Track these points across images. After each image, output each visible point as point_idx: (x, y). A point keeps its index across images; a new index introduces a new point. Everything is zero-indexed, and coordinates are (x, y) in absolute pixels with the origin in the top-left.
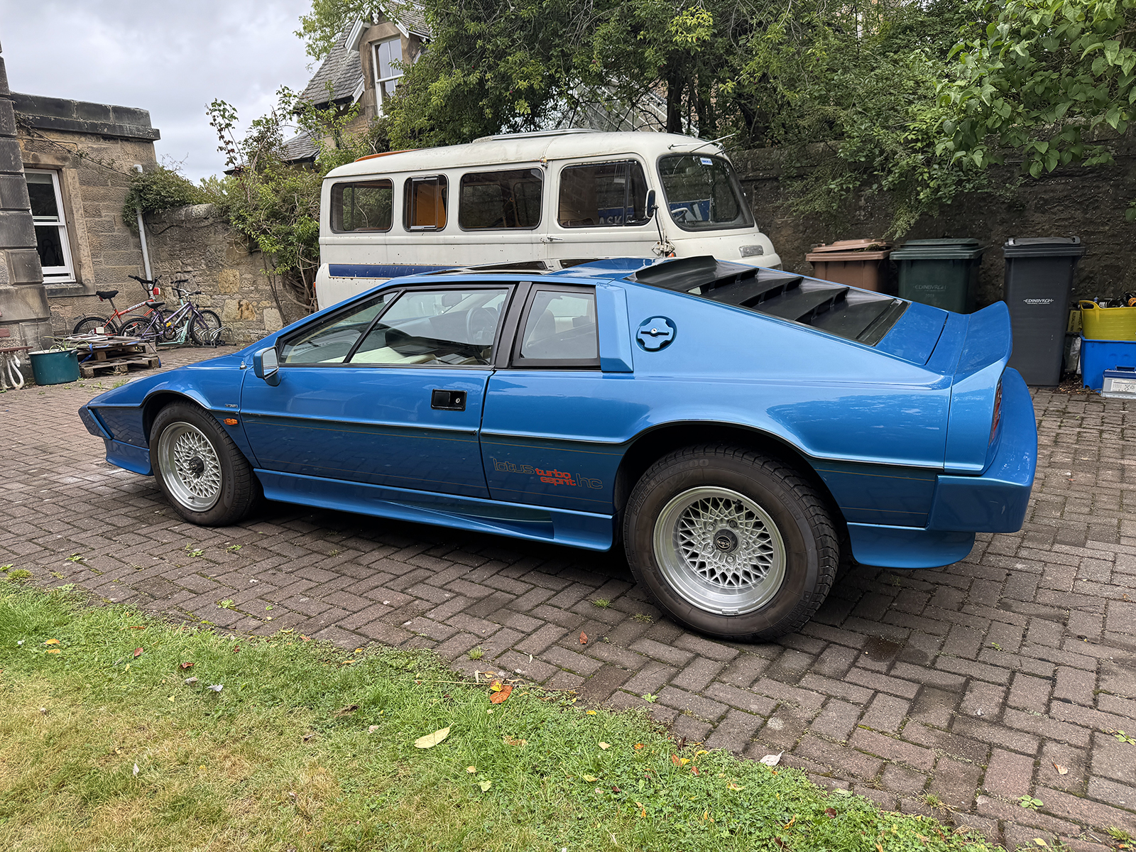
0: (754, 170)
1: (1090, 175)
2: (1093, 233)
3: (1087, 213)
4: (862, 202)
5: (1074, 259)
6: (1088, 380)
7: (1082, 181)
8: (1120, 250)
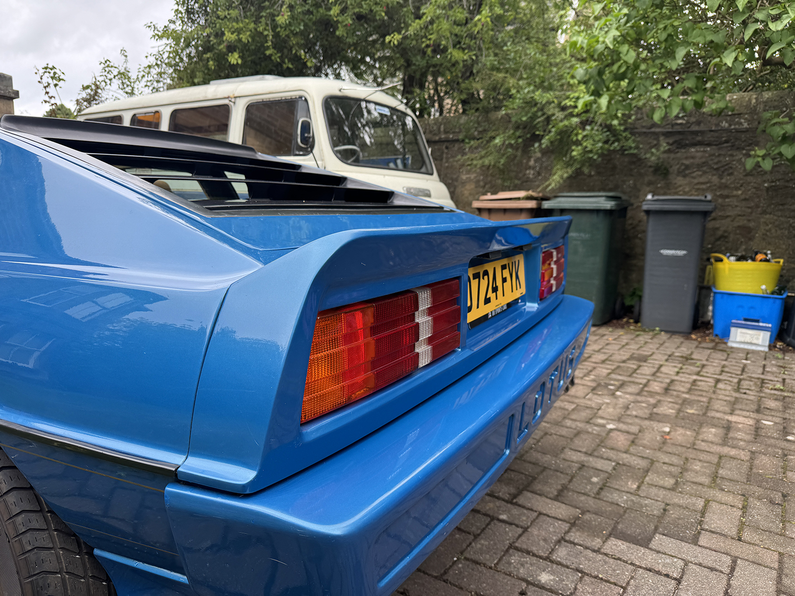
0: (446, 132)
1: (725, 145)
2: (727, 197)
3: (722, 179)
4: (532, 163)
5: (705, 214)
6: (718, 329)
7: (719, 149)
8: (751, 213)
